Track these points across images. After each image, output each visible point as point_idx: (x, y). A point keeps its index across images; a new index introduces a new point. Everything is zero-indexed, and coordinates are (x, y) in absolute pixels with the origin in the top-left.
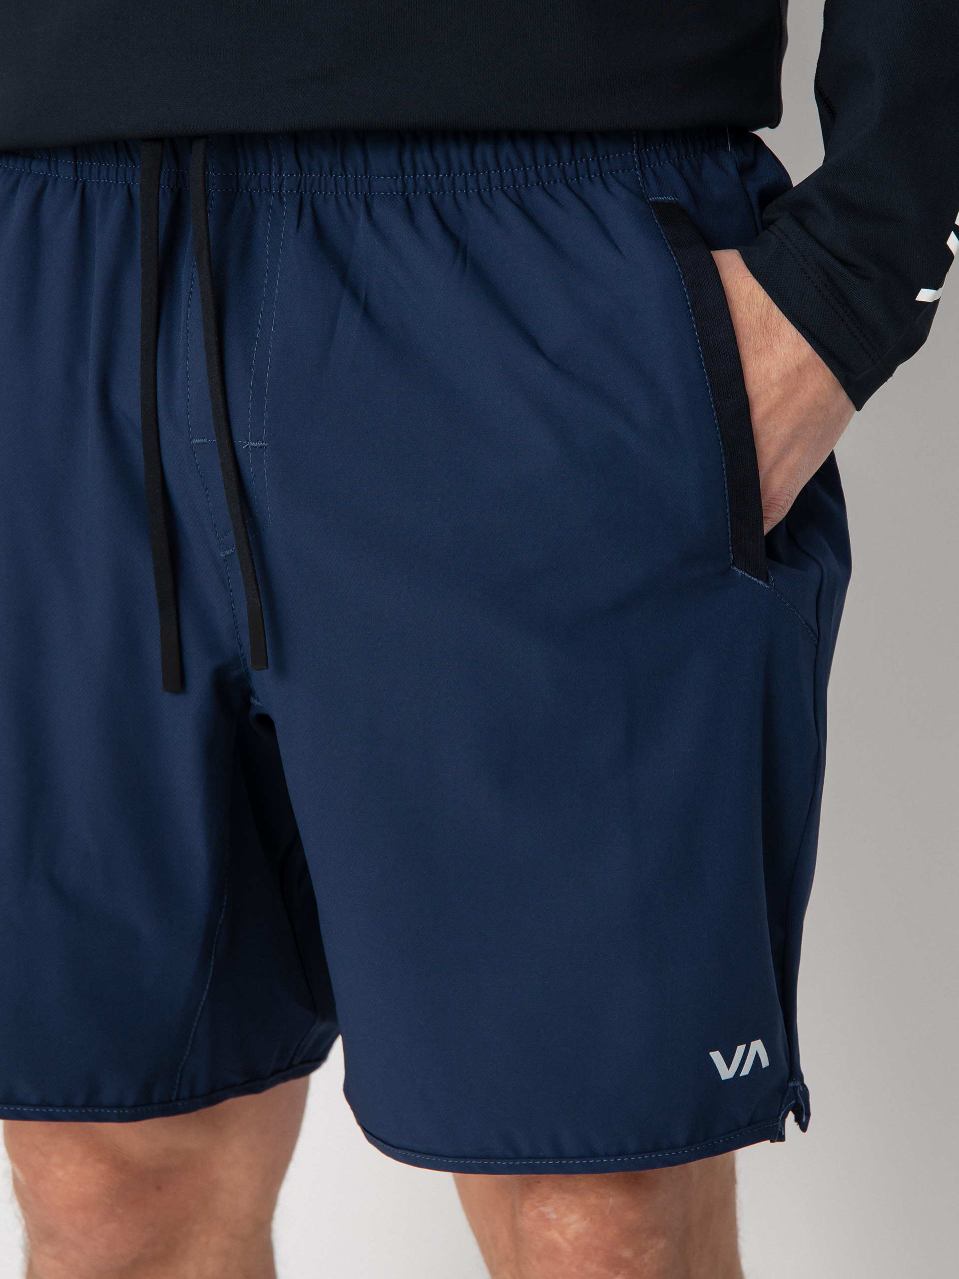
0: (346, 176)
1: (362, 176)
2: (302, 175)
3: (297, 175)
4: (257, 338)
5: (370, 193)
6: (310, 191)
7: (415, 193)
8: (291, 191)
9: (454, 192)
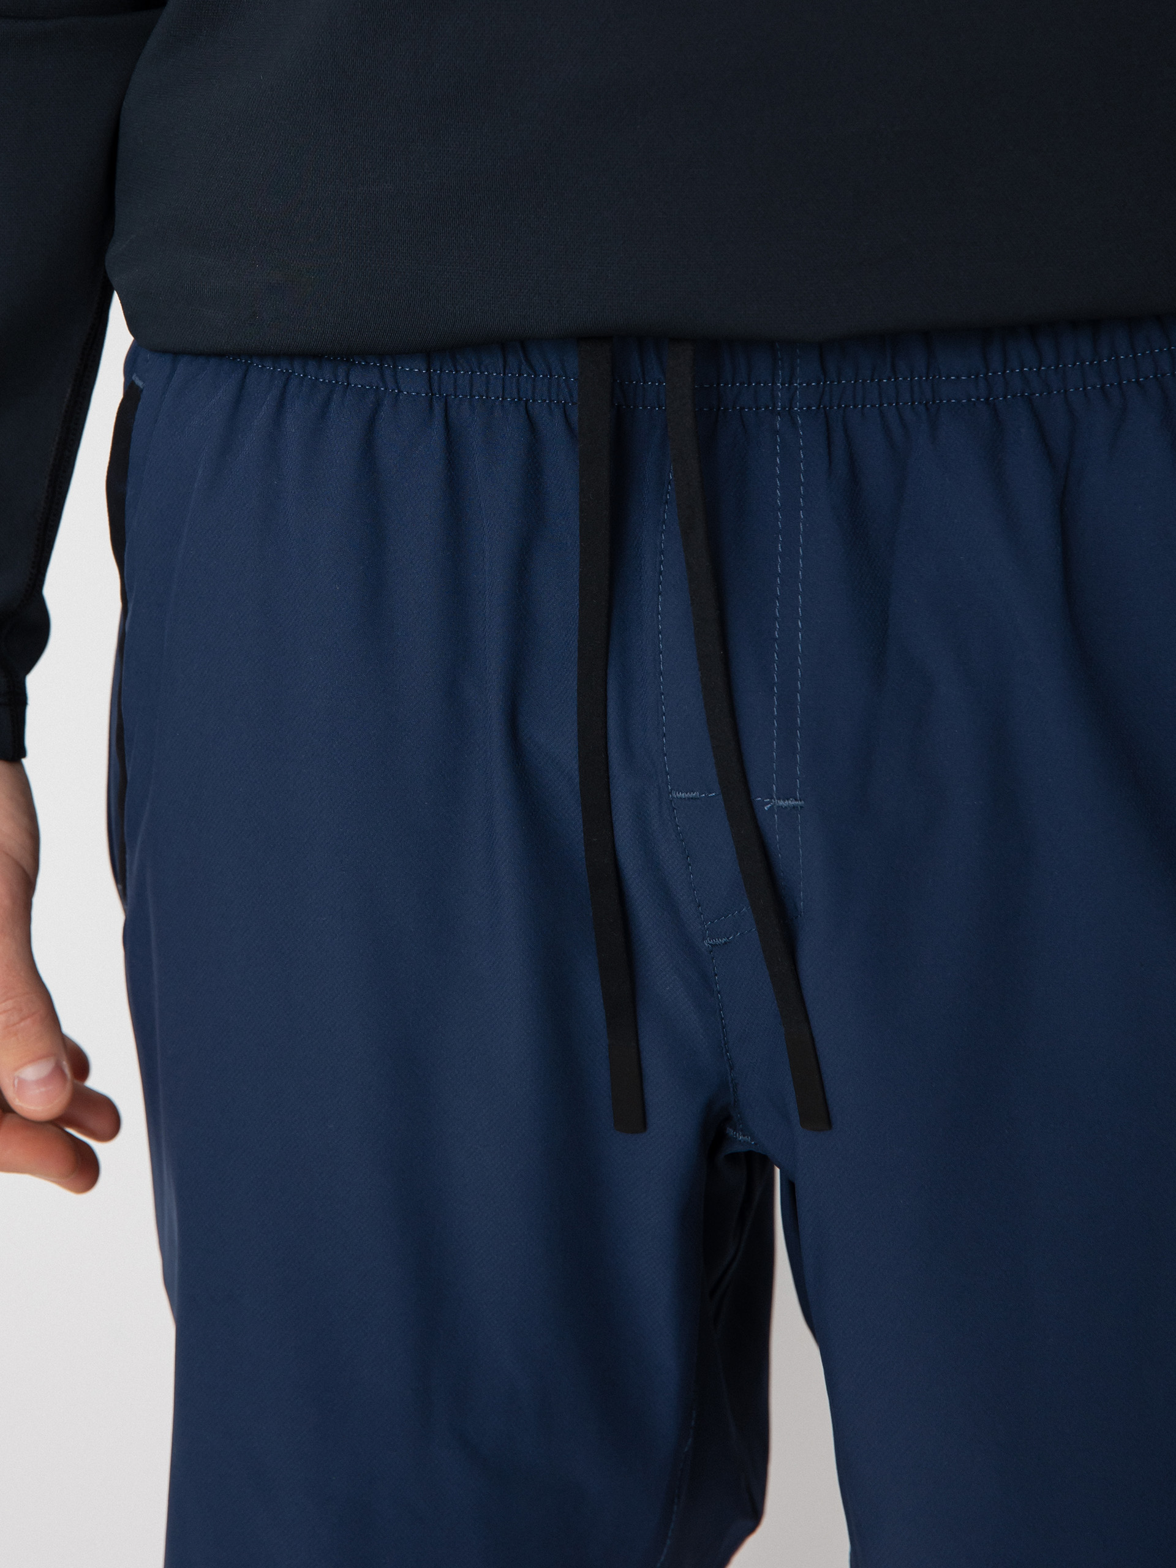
0: (896, 379)
1: (920, 377)
2: (825, 383)
3: (818, 384)
4: (777, 639)
5: (934, 402)
6: (839, 406)
7: (1005, 397)
8: (809, 408)
9: (1066, 391)
